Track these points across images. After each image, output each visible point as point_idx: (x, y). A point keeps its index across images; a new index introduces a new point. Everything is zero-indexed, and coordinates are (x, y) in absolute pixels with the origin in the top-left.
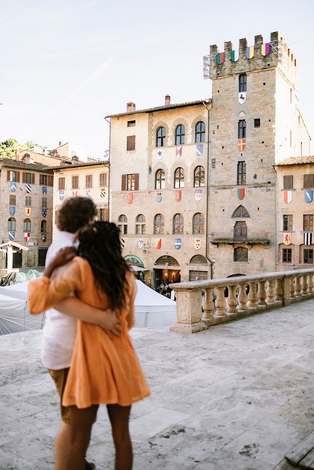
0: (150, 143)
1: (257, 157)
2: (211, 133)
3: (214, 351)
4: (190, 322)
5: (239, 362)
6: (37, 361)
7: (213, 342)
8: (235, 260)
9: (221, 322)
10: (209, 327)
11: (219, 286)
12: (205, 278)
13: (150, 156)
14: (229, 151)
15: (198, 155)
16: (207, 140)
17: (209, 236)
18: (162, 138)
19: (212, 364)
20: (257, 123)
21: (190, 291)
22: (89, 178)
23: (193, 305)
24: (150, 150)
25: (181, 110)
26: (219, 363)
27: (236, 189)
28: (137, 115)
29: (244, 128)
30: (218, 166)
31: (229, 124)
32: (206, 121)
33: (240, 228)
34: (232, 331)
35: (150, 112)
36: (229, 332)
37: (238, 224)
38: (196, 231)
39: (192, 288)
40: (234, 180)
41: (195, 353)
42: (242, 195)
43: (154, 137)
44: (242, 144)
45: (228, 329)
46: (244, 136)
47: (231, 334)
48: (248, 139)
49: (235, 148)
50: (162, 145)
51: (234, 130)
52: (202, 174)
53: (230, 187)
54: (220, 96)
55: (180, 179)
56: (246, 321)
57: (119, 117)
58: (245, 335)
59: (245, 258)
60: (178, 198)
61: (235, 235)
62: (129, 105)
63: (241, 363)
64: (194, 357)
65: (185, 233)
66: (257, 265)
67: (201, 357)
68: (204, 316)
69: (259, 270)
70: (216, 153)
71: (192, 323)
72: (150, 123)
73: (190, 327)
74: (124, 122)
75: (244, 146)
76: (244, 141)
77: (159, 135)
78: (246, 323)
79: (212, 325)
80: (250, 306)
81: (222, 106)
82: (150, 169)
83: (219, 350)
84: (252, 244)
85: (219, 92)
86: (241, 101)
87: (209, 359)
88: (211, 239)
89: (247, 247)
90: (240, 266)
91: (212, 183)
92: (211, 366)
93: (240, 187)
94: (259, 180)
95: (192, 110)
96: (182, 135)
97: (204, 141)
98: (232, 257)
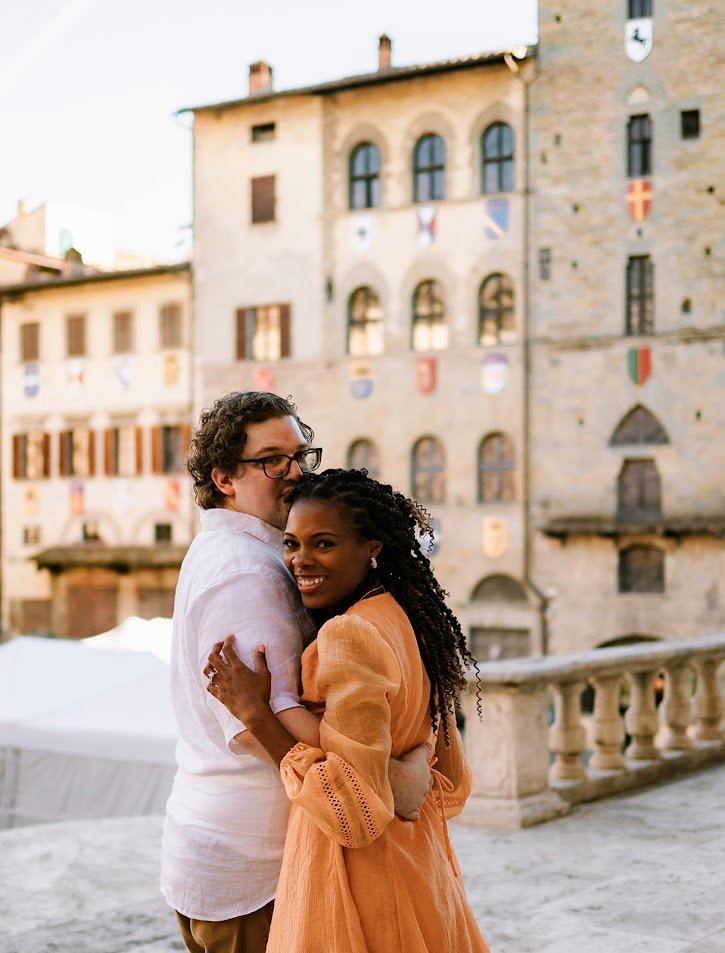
0: (328, 198)
1: (691, 239)
2: (535, 164)
3: (603, 884)
4: (514, 792)
5: (689, 915)
6: (39, 928)
7: (594, 856)
8: (625, 586)
9: (611, 791)
10: (575, 808)
11: (605, 673)
12: (522, 652)
13: (328, 244)
14: (596, 219)
15: (491, 235)
16: (519, 185)
17: (536, 510)
18: (369, 179)
19: (604, 924)
20: (691, 123)
21: (513, 690)
22: (123, 322)
23: (522, 737)
24: (328, 223)
25: (433, 83)
26: (626, 919)
27: (622, 349)
28: (281, 103)
29: (646, 143)
30: (559, 271)
31: (597, 130)
32: (515, 120)
33: (637, 481)
34: (651, 818)
35: (328, 93)
36: (641, 821)
37: (632, 468)
38: (489, 493)
39: (518, 679)
40: (615, 319)
41: (544, 890)
42: (641, 366)
43: (340, 177)
44: (639, 197)
45: (638, 814)
46: (645, 168)
47: (650, 828)
48: (660, 178)
49: (615, 209)
50: (369, 204)
51: (612, 149)
52: (506, 301)
53: (602, 343)
54: (564, 32)
55: (433, 318)
56: (693, 788)
57: (219, 111)
58: (694, 831)
59: (656, 581)
60: (426, 381)
61: (621, 505)
62: (255, 69)
63: (695, 919)
64: (542, 903)
65: (451, 500)
66: (697, 606)
67: (563, 902)
68: (555, 773)
69: (703, 621)
70: (552, 229)
71: (522, 795)
72: (328, 132)
73: (513, 810)
74: (240, 125)
75: (647, 205)
76: (647, 187)
77: (360, 170)
78: (692, 795)
79: (583, 799)
80: (703, 737)
81: (573, 70)
82: (330, 288)
83: (619, 880)
84: (679, 534)
85: (558, 19)
86: (636, 52)
87: (592, 908)
88: (540, 518)
89: (660, 543)
90: (641, 608)
91: (541, 329)
92: (602, 930)
93: (636, 343)
94: (699, 319)
95: (468, 83)
96: (436, 168)
97: (511, 189)
98: (611, 578)
